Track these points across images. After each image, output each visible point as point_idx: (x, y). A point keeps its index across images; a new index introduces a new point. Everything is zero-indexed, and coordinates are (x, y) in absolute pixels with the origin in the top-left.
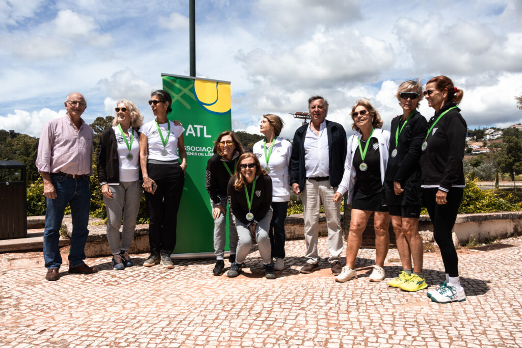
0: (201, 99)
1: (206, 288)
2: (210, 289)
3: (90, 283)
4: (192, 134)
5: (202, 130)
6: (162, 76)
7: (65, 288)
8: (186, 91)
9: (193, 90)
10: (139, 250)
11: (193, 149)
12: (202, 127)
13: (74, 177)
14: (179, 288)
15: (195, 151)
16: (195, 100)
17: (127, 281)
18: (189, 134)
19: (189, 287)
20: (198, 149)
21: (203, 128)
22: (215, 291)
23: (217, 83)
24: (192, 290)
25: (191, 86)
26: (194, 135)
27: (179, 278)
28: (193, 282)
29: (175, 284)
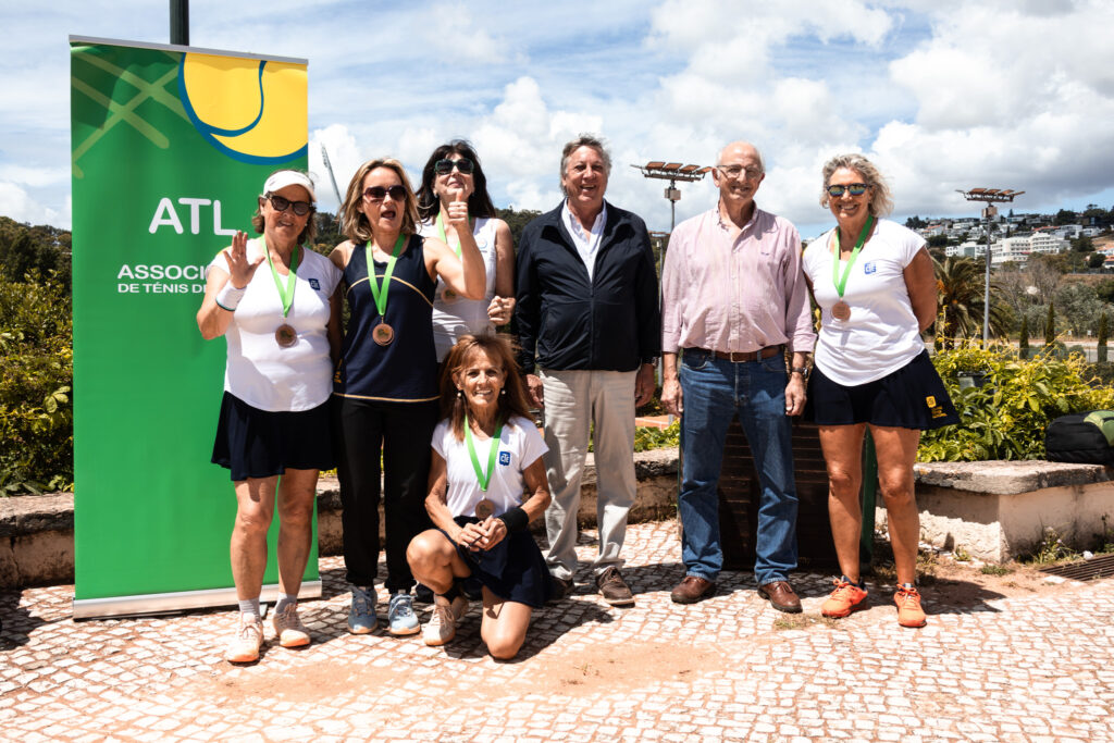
0: (204, 115)
4: (171, 228)
5: (206, 213)
6: (73, 45)
8: (155, 91)
9: (178, 89)
11: (173, 272)
12: (207, 202)
15: (182, 280)
16: (188, 119)
18: (160, 227)
20: (191, 272)
21: (211, 207)
23: (262, 64)
25: (173, 74)
26: (179, 230)
27: (74, 689)
28: (102, 710)
29: (38, 719)
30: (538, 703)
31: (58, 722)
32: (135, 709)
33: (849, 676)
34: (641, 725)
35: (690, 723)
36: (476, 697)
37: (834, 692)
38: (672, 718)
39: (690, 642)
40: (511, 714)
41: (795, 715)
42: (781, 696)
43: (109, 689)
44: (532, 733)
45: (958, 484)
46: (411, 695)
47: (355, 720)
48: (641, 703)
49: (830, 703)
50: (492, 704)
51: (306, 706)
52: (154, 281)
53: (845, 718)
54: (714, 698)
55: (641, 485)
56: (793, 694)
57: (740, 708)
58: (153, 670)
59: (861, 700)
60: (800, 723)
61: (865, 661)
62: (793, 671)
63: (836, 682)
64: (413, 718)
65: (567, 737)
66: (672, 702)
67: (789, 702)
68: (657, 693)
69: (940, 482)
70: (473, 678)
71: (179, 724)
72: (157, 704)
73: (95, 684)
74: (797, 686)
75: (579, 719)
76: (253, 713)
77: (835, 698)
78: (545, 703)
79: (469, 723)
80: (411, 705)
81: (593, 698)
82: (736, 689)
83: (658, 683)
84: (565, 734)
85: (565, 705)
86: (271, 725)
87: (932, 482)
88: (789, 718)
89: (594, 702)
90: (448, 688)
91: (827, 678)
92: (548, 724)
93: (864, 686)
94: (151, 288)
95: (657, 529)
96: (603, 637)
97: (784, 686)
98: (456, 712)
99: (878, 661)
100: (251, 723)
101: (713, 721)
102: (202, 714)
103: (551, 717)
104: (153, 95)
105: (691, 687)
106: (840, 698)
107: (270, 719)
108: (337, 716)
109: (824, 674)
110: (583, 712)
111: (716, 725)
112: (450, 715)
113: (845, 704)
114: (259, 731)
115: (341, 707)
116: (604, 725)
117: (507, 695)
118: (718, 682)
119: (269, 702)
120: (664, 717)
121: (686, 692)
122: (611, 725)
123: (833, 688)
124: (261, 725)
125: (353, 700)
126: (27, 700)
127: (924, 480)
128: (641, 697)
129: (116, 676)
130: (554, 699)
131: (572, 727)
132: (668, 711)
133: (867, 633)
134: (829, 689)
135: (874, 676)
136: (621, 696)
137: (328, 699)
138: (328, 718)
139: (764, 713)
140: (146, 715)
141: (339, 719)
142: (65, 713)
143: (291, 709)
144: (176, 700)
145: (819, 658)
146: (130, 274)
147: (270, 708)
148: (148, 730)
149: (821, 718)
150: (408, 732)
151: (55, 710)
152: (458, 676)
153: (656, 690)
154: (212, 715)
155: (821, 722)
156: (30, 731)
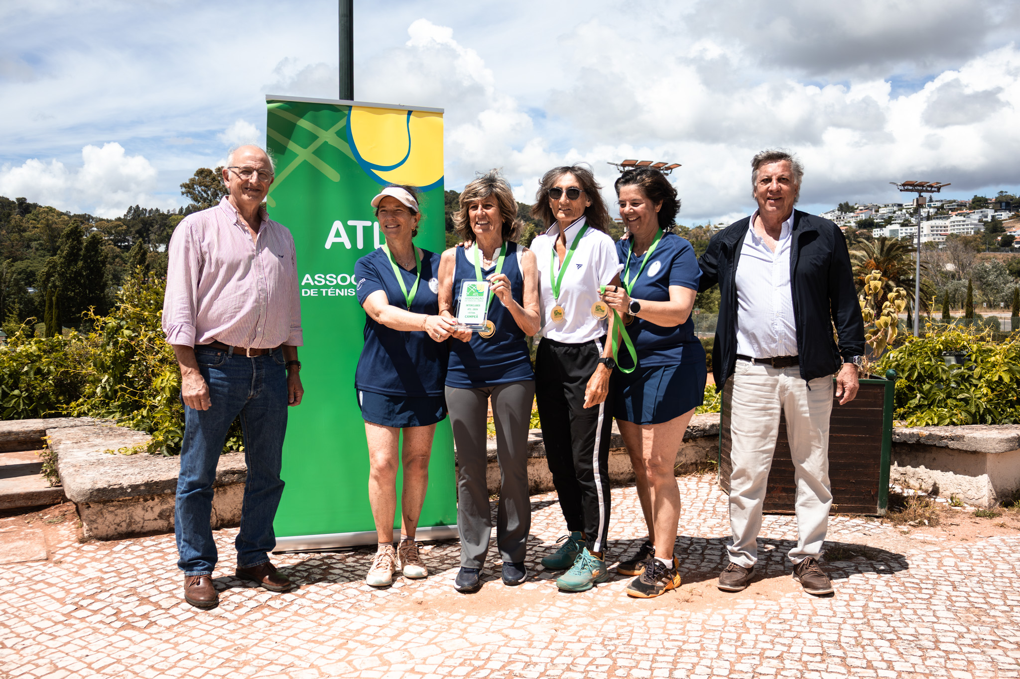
0: (367, 155)
1: (362, 643)
2: (372, 646)
3: (83, 619)
4: (342, 244)
5: (368, 232)
6: (268, 102)
7: (18, 636)
8: (328, 136)
9: (346, 134)
10: (222, 520)
11: (344, 279)
12: (369, 223)
13: (248, 355)
14: (293, 642)
15: (350, 285)
16: (352, 158)
17: (174, 617)
18: (334, 244)
19: (320, 638)
21: (372, 227)
22: (380, 656)
23: (410, 113)
24: (324, 649)
25: (342, 123)
26: (348, 246)
27: (302, 607)
28: (332, 622)
29: (288, 628)
30: (666, 616)
31: (305, 630)
32: (358, 622)
33: (899, 596)
34: (752, 631)
35: (790, 630)
36: (615, 612)
37: (892, 608)
38: (775, 626)
39: (764, 571)
40: (649, 624)
41: (868, 623)
42: (852, 610)
43: (329, 606)
44: (672, 638)
45: (952, 444)
46: (565, 611)
47: (532, 628)
48: (746, 616)
49: (892, 616)
50: (630, 617)
51: (489, 619)
52: (329, 287)
53: (908, 626)
54: (800, 612)
56: (861, 609)
57: (824, 619)
58: (356, 592)
59: (915, 613)
60: (875, 629)
61: (907, 584)
62: (854, 592)
63: (891, 600)
64: (576, 628)
65: (701, 640)
66: (769, 615)
67: (861, 615)
68: (755, 609)
69: (936, 443)
70: (606, 598)
71: (397, 632)
72: (372, 617)
73: (316, 602)
74: (862, 603)
75: (703, 628)
76: (449, 625)
77: (894, 612)
78: (672, 616)
79: (620, 631)
80: (568, 618)
81: (707, 613)
82: (815, 605)
83: (752, 601)
84: (698, 639)
85: (688, 618)
86: (467, 633)
87: (930, 442)
88: (865, 626)
89: (709, 616)
90: (591, 606)
91: (882, 597)
92: (682, 631)
93: (913, 603)
94: (327, 292)
95: (700, 481)
96: (693, 567)
97: (851, 603)
98: (606, 623)
99: (917, 584)
100: (452, 631)
101: (808, 629)
102: (411, 624)
103: (682, 626)
104: (327, 140)
105: (779, 604)
106: (898, 612)
107: (465, 629)
108: (515, 626)
109: (879, 594)
110: (704, 622)
111: (810, 632)
112: (602, 625)
113: (904, 616)
114: (461, 637)
115: (515, 619)
116: (724, 632)
117: (639, 611)
118: (798, 600)
119: (457, 616)
120: (769, 626)
121: (777, 608)
122: (730, 632)
123: (890, 605)
124: (461, 633)
125: (521, 615)
126: (271, 614)
127: (922, 441)
128: (745, 612)
129: (330, 596)
130: (678, 613)
131: (702, 633)
132: (769, 621)
133: (900, 564)
134: (887, 605)
135: (920, 596)
136: (727, 611)
137: (501, 613)
138: (509, 628)
139: (845, 623)
140: (368, 626)
141: (515, 628)
142: (304, 624)
143: (477, 621)
144: (385, 615)
145: (871, 582)
146: (311, 281)
147: (461, 620)
148: (375, 636)
149: (889, 626)
150: (578, 638)
151: (297, 621)
152: (594, 597)
153: (753, 606)
154: (419, 625)
155: (890, 629)
156: (288, 637)
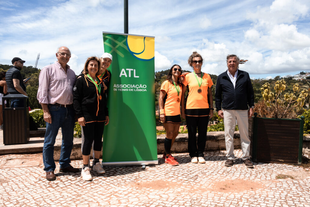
0: (132, 50)
1: (116, 196)
2: (119, 197)
3: (39, 184)
4: (124, 76)
6: (103, 34)
8: (121, 44)
9: (126, 44)
11: (125, 86)
12: (132, 70)
13: (65, 107)
14: (95, 194)
15: (127, 88)
16: (128, 50)
17: (65, 184)
18: (122, 76)
19: (104, 194)
20: (129, 86)
21: (133, 71)
22: (119, 201)
23: (145, 38)
24: (103, 197)
25: (125, 40)
26: (126, 76)
27: (103, 183)
28: (110, 189)
29: (96, 190)
30: (215, 194)
31: (101, 191)
32: (118, 189)
33: (300, 193)
34: (243, 201)
35: (257, 202)
36: (199, 191)
37: (296, 196)
38: (252, 200)
39: (253, 181)
40: (208, 196)
41: (286, 202)
42: (281, 196)
43: (111, 184)
44: (214, 201)
46: (182, 189)
47: (169, 195)
48: (242, 196)
49: (296, 199)
50: (203, 193)
51: (157, 191)
52: (121, 88)
53: (301, 204)
54: (262, 195)
55: (235, 140)
56: (285, 196)
57: (270, 199)
58: (121, 180)
59: (305, 199)
60: (288, 204)
61: (304, 189)
62: (283, 190)
63: (297, 194)
64: (184, 195)
65: (224, 203)
66: (251, 196)
67: (284, 198)
68: (246, 193)
70: (197, 186)
71: (128, 193)
72: (122, 188)
73: (108, 182)
74: (285, 194)
75: (226, 198)
76: (145, 192)
77: (297, 198)
78: (217, 194)
79: (198, 198)
80: (183, 192)
81: (229, 193)
82: (268, 194)
83: (246, 191)
84: (223, 202)
85: (222, 195)
86: (149, 195)
88: (284, 202)
89: (230, 194)
90: (192, 188)
91: (294, 193)
92: (219, 199)
93: (305, 195)
94: (120, 90)
95: (240, 151)
96: (230, 178)
97: (282, 194)
98: (194, 195)
99: (308, 189)
100: (145, 194)
101: (263, 202)
102: (133, 191)
103: (219, 197)
105: (255, 192)
106: (298, 198)
107: (149, 193)
108: (165, 193)
109: (293, 191)
110: (227, 196)
111: (264, 203)
112: (193, 195)
113: (300, 200)
114: (147, 196)
115: (166, 191)
116: (233, 200)
117: (207, 191)
118: (263, 191)
119: (148, 189)
120: (249, 200)
121: (254, 193)
122: (235, 201)
123: (296, 195)
124: (147, 194)
125: (168, 190)
126: (93, 185)
128: (242, 194)
129: (113, 181)
130: (219, 193)
131: (225, 200)
132: (250, 198)
133: (303, 181)
134: (295, 195)
135: (307, 193)
136: (236, 193)
137: (162, 189)
138: (163, 194)
139: (277, 201)
140: (120, 190)
141: (165, 194)
142: (102, 189)
143: (154, 191)
144: (127, 187)
145: (290, 187)
146: (116, 86)
147: (149, 191)
148: (121, 194)
149: (294, 203)
150: (183, 199)
151: (100, 188)
152: (194, 185)
153: (246, 192)
154: (135, 191)
155: (294, 204)
156: (94, 192)
